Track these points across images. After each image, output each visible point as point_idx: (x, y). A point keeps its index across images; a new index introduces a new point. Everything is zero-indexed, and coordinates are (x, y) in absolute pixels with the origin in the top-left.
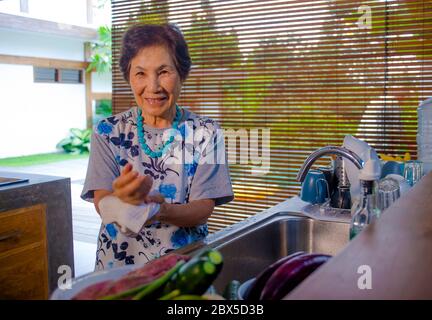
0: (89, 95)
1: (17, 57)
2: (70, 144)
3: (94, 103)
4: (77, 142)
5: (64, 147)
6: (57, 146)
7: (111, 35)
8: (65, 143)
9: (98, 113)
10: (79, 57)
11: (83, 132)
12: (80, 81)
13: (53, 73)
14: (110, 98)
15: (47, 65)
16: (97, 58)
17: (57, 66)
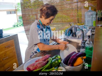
0: (17, 16)
1: (3, 10)
2: (15, 25)
3: (18, 17)
4: (16, 25)
5: (14, 26)
6: (13, 26)
7: (20, 4)
8: (14, 25)
9: (19, 19)
10: (15, 9)
11: (17, 23)
12: (15, 13)
13: (10, 12)
14: (22, 16)
15: (9, 11)
16: (18, 9)
17: (11, 11)
